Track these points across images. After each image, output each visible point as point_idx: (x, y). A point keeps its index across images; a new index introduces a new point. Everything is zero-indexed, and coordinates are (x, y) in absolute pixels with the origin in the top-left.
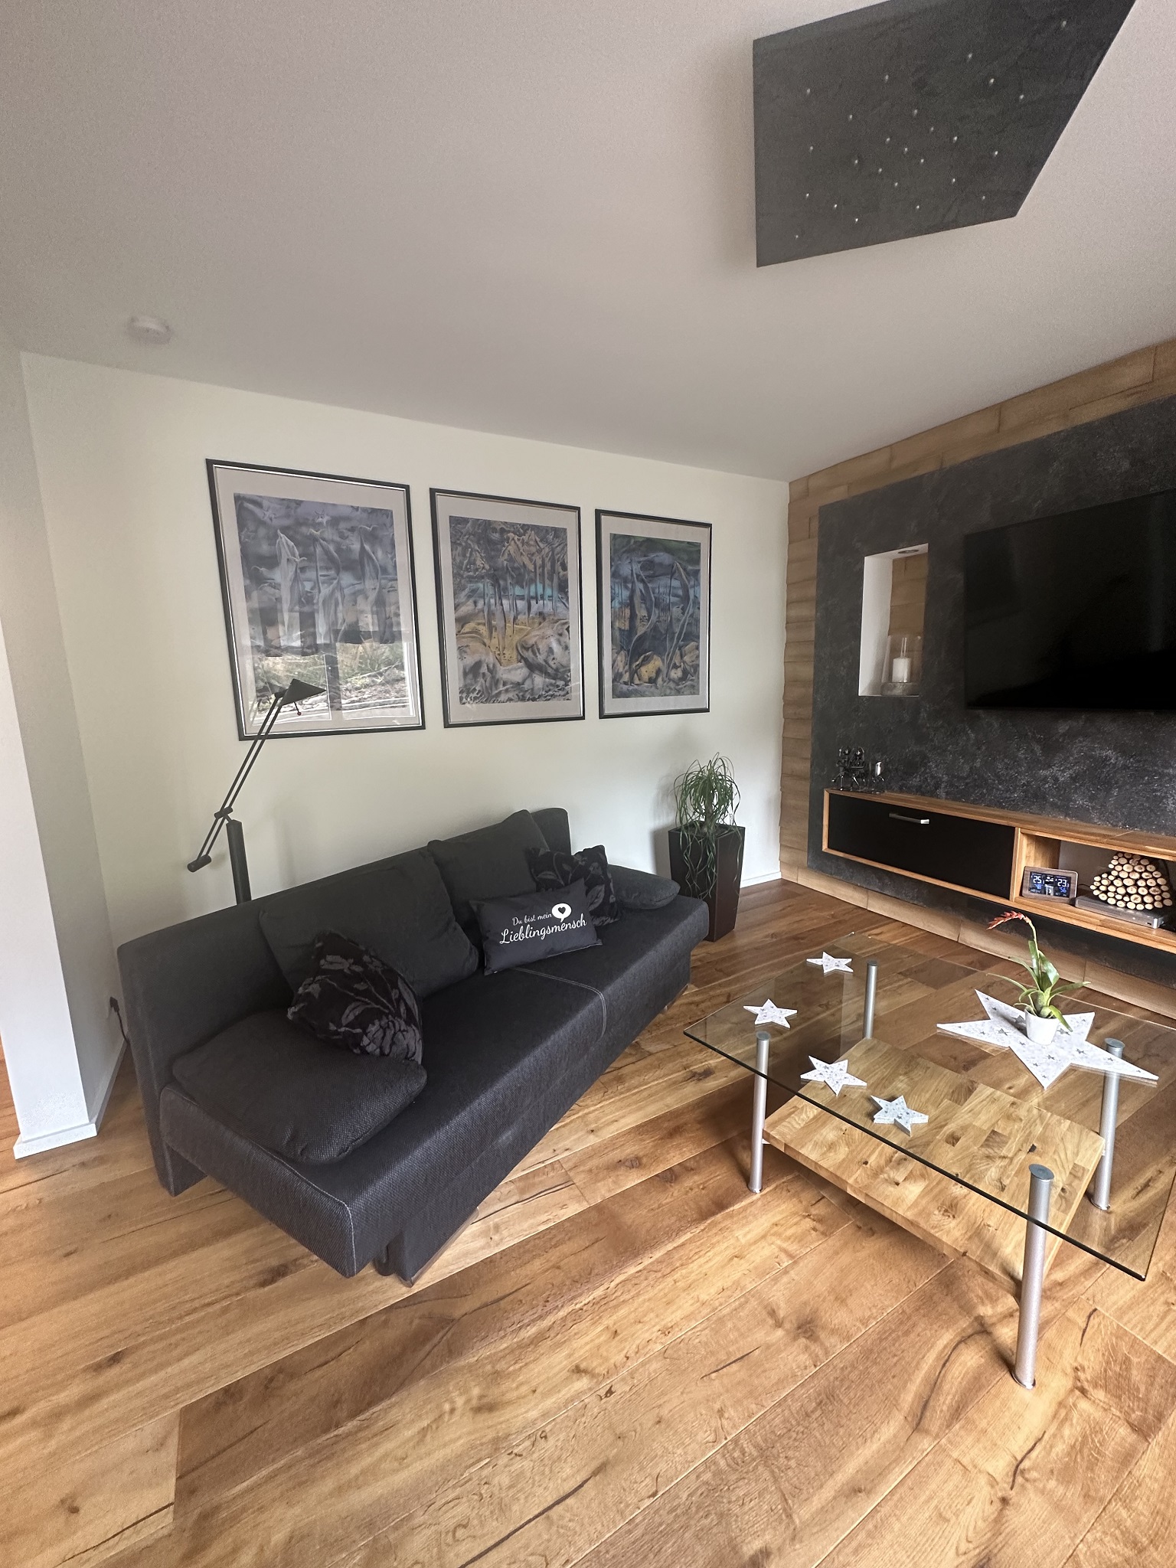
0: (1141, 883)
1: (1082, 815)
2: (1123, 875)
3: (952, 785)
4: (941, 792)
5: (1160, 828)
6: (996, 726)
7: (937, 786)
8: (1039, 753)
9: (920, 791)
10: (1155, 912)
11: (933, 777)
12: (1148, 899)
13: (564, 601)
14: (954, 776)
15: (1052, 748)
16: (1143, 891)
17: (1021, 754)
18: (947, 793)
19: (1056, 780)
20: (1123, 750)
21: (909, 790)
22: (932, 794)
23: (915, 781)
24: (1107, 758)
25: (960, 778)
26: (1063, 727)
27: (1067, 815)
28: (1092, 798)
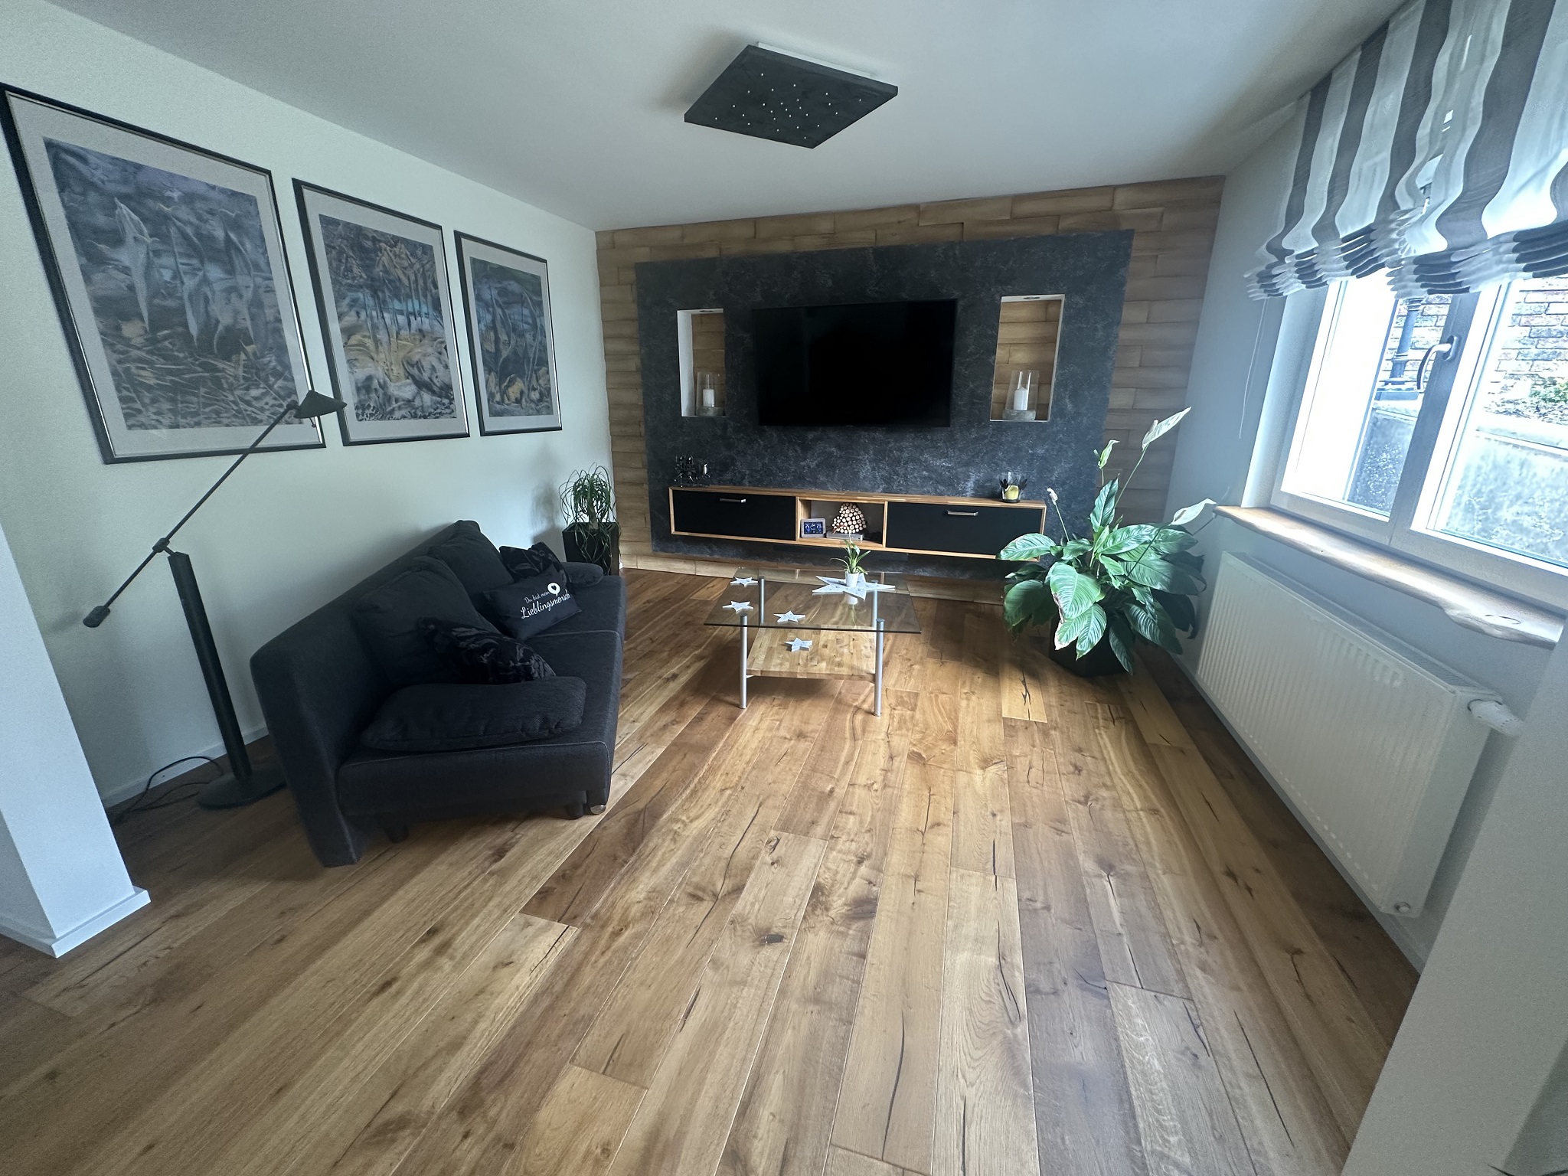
0: (854, 518)
1: (822, 486)
2: (846, 516)
3: (752, 477)
4: (746, 482)
5: (858, 488)
6: (775, 435)
7: (743, 478)
8: (799, 451)
9: (732, 482)
10: (860, 532)
11: (739, 472)
12: (857, 526)
13: (439, 319)
14: (752, 470)
15: (806, 448)
16: (855, 523)
17: (790, 453)
18: (750, 482)
19: (809, 467)
20: (839, 447)
21: (725, 483)
22: (740, 483)
23: (728, 476)
24: (833, 452)
25: (757, 471)
26: (810, 436)
27: (817, 487)
28: (827, 476)
